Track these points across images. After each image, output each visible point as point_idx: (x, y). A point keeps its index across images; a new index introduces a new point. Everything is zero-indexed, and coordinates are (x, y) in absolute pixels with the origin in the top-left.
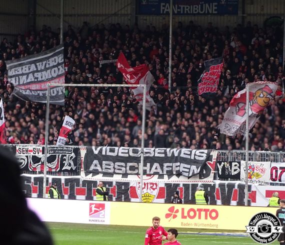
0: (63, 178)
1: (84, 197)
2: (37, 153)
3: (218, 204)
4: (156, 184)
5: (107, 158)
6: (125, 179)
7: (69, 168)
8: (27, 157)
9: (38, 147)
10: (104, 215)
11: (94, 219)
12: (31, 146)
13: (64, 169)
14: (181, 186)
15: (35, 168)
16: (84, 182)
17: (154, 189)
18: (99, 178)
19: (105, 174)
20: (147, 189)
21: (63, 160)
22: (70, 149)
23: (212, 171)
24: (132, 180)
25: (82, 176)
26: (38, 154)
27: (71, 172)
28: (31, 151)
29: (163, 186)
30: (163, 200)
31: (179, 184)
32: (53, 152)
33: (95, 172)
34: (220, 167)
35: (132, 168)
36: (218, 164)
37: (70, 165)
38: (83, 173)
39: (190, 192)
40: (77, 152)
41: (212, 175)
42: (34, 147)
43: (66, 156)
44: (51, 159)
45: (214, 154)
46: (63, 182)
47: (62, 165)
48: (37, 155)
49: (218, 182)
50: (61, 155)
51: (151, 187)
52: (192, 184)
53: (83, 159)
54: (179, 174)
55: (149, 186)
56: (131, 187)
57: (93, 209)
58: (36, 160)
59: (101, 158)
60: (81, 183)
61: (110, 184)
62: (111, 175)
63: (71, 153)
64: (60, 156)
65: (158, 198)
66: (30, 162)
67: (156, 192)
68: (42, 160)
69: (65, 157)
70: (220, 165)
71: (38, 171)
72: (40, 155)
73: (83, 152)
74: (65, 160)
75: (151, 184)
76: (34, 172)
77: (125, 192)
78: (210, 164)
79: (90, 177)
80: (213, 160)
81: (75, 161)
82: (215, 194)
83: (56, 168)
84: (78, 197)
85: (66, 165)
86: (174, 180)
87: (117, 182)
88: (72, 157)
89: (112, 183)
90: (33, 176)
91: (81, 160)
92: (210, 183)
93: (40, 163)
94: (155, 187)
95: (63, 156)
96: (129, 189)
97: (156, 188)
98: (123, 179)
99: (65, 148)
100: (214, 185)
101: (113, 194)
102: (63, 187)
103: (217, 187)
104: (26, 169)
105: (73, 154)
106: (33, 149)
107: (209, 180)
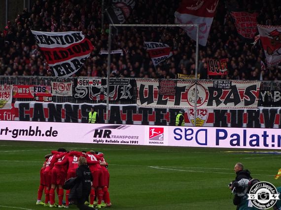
0: (121, 106)
1: (140, 122)
2: (96, 84)
3: (262, 127)
4: (206, 110)
6: (177, 106)
7: (126, 97)
8: (88, 88)
9: (98, 80)
10: (163, 138)
11: (153, 141)
12: (91, 79)
13: (121, 98)
14: (229, 112)
15: (95, 98)
16: (141, 109)
17: (204, 115)
18: (154, 106)
20: (198, 114)
21: (120, 90)
22: (127, 81)
23: (256, 99)
24: (184, 105)
25: (138, 104)
26: (98, 85)
27: (128, 101)
28: (91, 83)
29: (212, 112)
30: (212, 124)
31: (227, 110)
32: (111, 83)
34: (263, 95)
36: (261, 93)
37: (127, 95)
38: (138, 102)
39: (237, 117)
40: (133, 83)
41: (256, 102)
42: (94, 79)
43: (123, 86)
44: (109, 90)
45: (258, 84)
46: (121, 109)
47: (120, 95)
48: (96, 86)
49: (261, 108)
50: (118, 85)
51: (202, 113)
52: (238, 110)
53: (139, 89)
55: (200, 113)
57: (153, 132)
58: (95, 90)
60: (137, 110)
61: (164, 110)
64: (118, 87)
65: (207, 122)
66: (91, 93)
67: (205, 118)
68: (102, 90)
69: (122, 88)
70: (263, 93)
71: (97, 100)
72: (100, 86)
73: (139, 84)
74: (122, 90)
75: (201, 110)
76: (94, 101)
78: (254, 92)
79: (145, 105)
80: (257, 90)
82: (259, 118)
83: (114, 97)
84: (135, 122)
85: (123, 94)
86: (222, 106)
87: (170, 109)
88: (128, 88)
89: (166, 109)
90: (93, 105)
91: (137, 90)
92: (255, 109)
93: (99, 93)
94: (204, 113)
95: (120, 87)
97: (206, 114)
98: (175, 106)
99: (122, 80)
100: (259, 111)
101: (167, 120)
102: (121, 114)
103: (261, 112)
104: (86, 99)
105: (129, 85)
106: (93, 81)
107: (254, 106)
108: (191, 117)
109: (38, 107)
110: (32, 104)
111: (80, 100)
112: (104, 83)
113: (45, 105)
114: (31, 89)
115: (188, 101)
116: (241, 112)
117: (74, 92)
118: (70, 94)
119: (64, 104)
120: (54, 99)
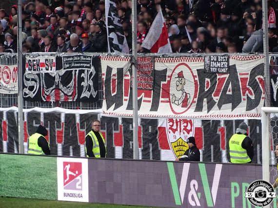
0: (78, 113)
7: (88, 95)
8: (39, 75)
9: (51, 58)
12: (43, 56)
14: (223, 124)
15: (49, 97)
17: (188, 131)
18: (122, 112)
20: (180, 131)
21: (80, 79)
22: (89, 59)
25: (104, 110)
26: (51, 69)
27: (91, 102)
28: (43, 65)
29: (200, 125)
31: (220, 121)
32: (68, 66)
37: (89, 89)
38: (104, 104)
42: (46, 57)
43: (84, 72)
44: (66, 79)
46: (77, 119)
47: (80, 89)
50: (78, 69)
51: (185, 129)
53: (104, 77)
55: (182, 127)
56: (160, 128)
63: (90, 67)
64: (77, 72)
66: (43, 86)
68: (56, 81)
69: (83, 75)
71: (52, 101)
72: (53, 72)
73: (104, 65)
74: (83, 79)
77: (153, 138)
83: (73, 95)
85: (84, 88)
88: (91, 74)
91: (102, 80)
94: (189, 127)
95: (81, 72)
96: (157, 132)
97: (191, 130)
99: (82, 58)
102: (78, 130)
104: (38, 99)
105: (92, 68)
106: (45, 61)
111: (31, 102)
115: (169, 102)
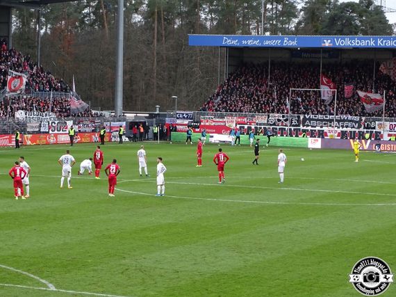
0: (293, 128)
4: (336, 131)
5: (313, 120)
8: (275, 119)
12: (277, 115)
13: (292, 124)
16: (303, 130)
18: (309, 128)
19: (312, 126)
20: (332, 133)
21: (292, 120)
22: (295, 116)
24: (325, 129)
25: (301, 127)
27: (296, 126)
30: (340, 138)
32: (287, 117)
33: (308, 126)
34: (366, 124)
35: (325, 124)
38: (301, 126)
39: (353, 134)
40: (299, 117)
41: (363, 127)
44: (286, 120)
45: (363, 118)
46: (292, 130)
48: (279, 118)
49: (365, 130)
50: (291, 118)
51: (334, 132)
52: (353, 131)
54: (347, 127)
57: (313, 141)
58: (279, 120)
59: (310, 119)
60: (301, 130)
61: (315, 131)
62: (315, 127)
65: (337, 136)
66: (277, 121)
67: (336, 134)
68: (282, 120)
71: (280, 125)
72: (281, 118)
73: (302, 117)
76: (278, 125)
77: (322, 134)
78: (361, 122)
79: (305, 128)
80: (363, 121)
81: (298, 121)
86: (345, 129)
87: (318, 130)
90: (278, 127)
92: (362, 131)
93: (281, 122)
96: (324, 133)
101: (316, 135)
102: (293, 132)
104: (274, 124)
106: (278, 116)
107: (362, 129)
108: (329, 134)
109: (249, 128)
110: (246, 126)
111: (271, 125)
112: (283, 117)
113: (253, 127)
114: (245, 119)
116: (355, 132)
117: (268, 121)
118: (266, 122)
119: (262, 127)
120: (257, 124)
